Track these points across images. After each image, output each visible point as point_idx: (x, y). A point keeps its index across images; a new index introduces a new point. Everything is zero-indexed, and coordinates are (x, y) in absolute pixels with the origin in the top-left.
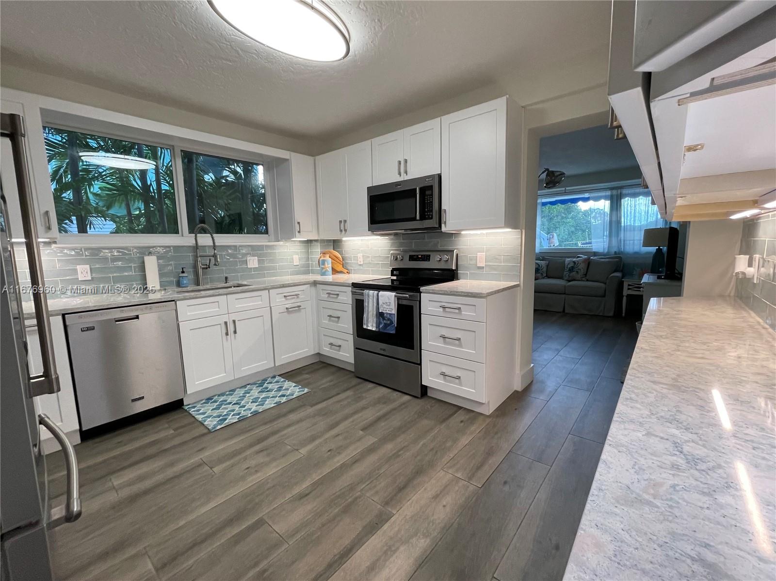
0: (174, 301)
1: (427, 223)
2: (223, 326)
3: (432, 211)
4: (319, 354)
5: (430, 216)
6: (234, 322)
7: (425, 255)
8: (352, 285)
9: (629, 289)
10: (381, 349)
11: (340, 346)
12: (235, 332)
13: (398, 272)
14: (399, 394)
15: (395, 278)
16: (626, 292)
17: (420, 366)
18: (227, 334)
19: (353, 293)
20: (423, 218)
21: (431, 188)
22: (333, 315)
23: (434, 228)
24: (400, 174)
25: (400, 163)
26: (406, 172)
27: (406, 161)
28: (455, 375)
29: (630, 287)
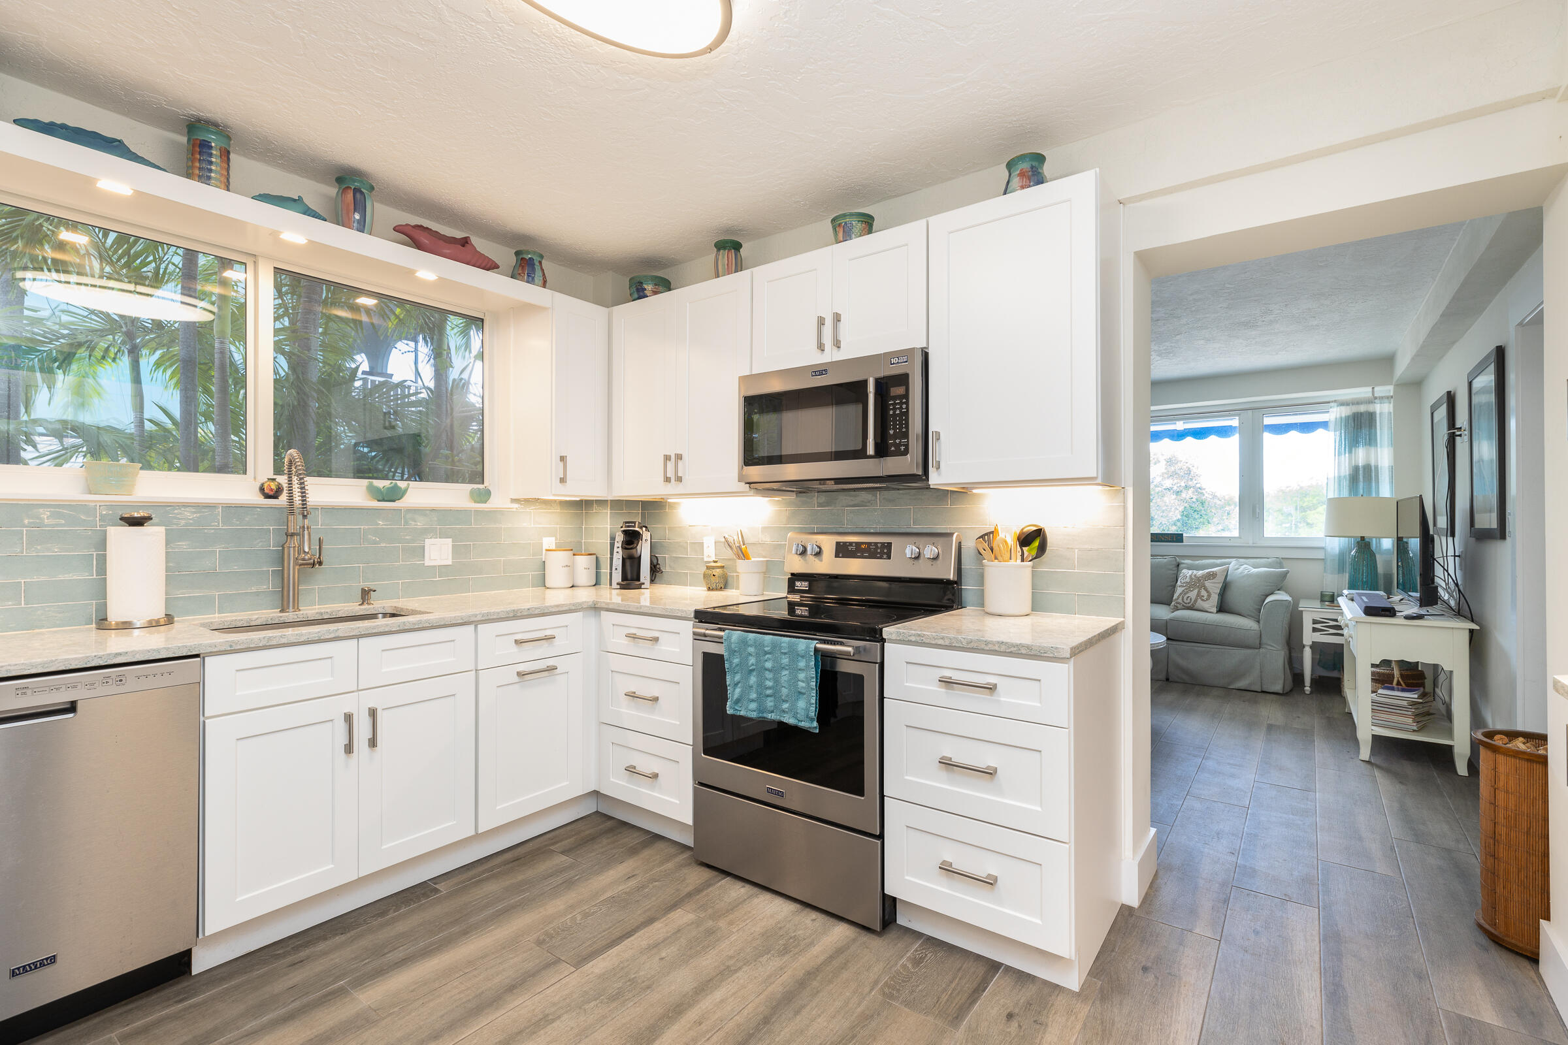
0: (197, 656)
1: (893, 465)
2: (341, 726)
3: (906, 435)
4: (596, 793)
5: (902, 448)
6: (373, 713)
7: (876, 544)
8: (696, 617)
9: (1315, 630)
10: (770, 791)
11: (655, 776)
12: (373, 743)
13: (806, 584)
14: (820, 918)
15: (796, 598)
16: (1309, 637)
17: (879, 842)
18: (349, 749)
19: (697, 637)
20: (882, 451)
21: (903, 380)
22: (638, 693)
23: (912, 478)
24: (821, 347)
25: (821, 322)
26: (837, 344)
27: (837, 318)
28: (982, 874)
29: (1316, 626)
